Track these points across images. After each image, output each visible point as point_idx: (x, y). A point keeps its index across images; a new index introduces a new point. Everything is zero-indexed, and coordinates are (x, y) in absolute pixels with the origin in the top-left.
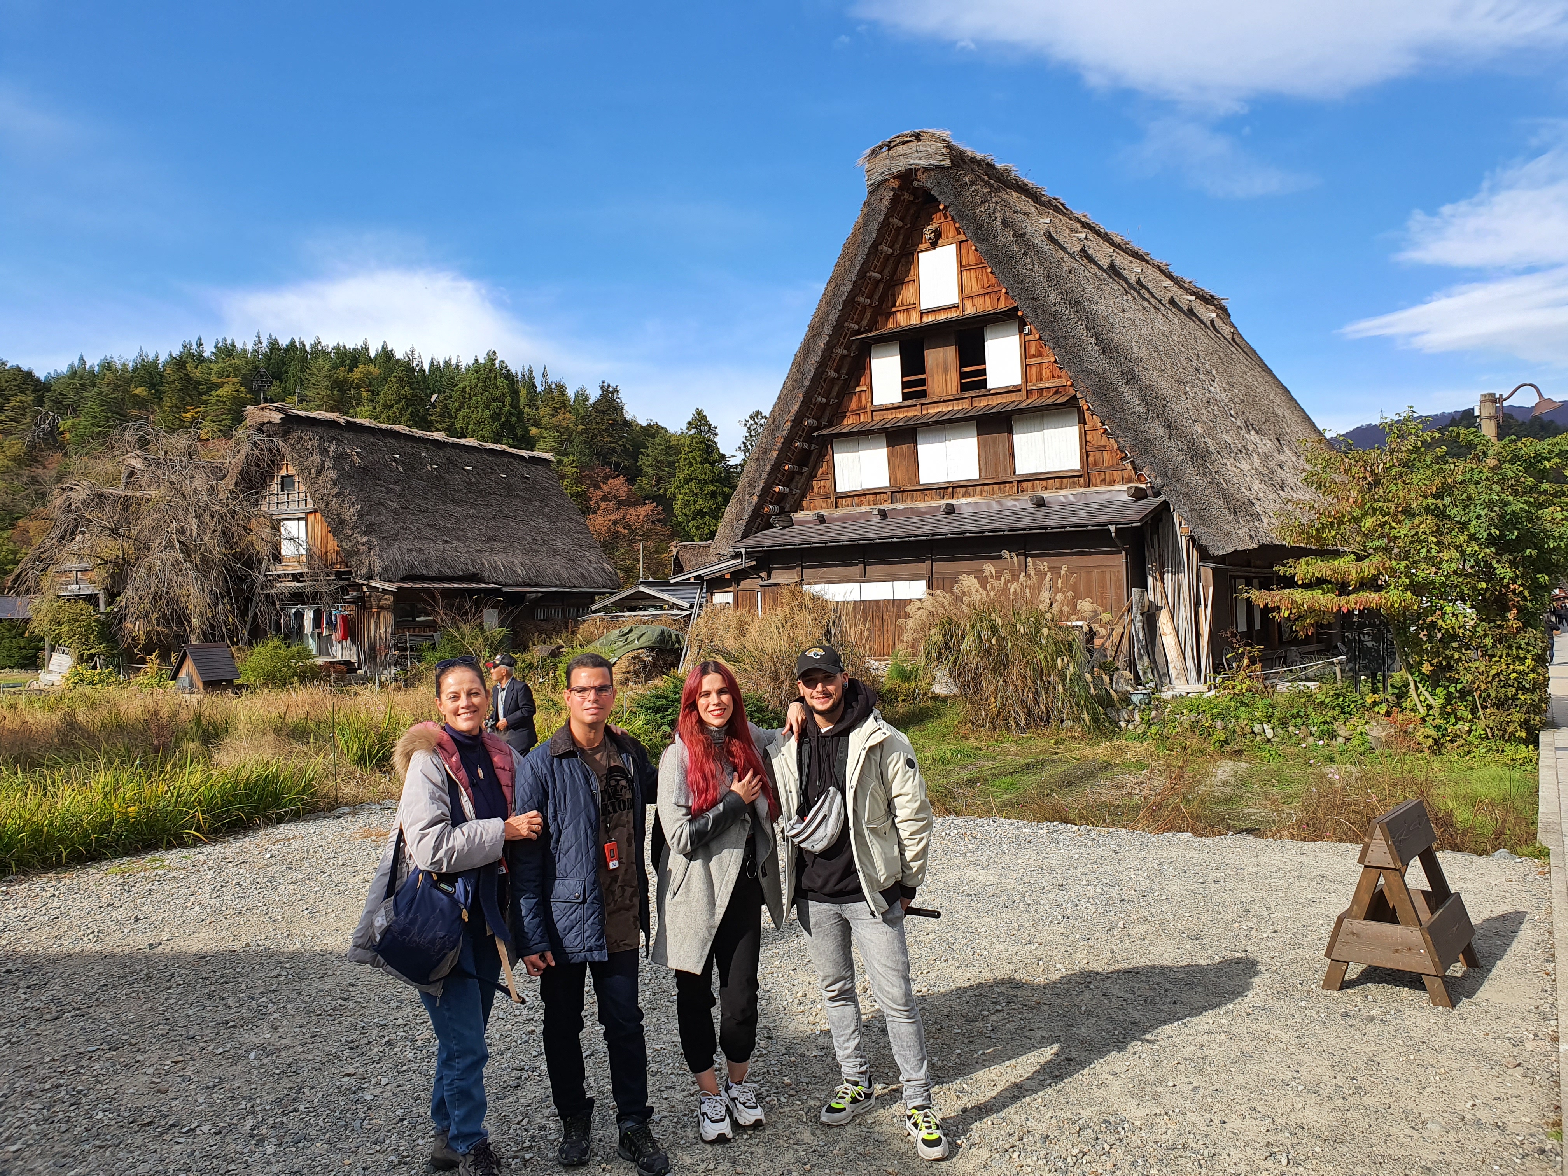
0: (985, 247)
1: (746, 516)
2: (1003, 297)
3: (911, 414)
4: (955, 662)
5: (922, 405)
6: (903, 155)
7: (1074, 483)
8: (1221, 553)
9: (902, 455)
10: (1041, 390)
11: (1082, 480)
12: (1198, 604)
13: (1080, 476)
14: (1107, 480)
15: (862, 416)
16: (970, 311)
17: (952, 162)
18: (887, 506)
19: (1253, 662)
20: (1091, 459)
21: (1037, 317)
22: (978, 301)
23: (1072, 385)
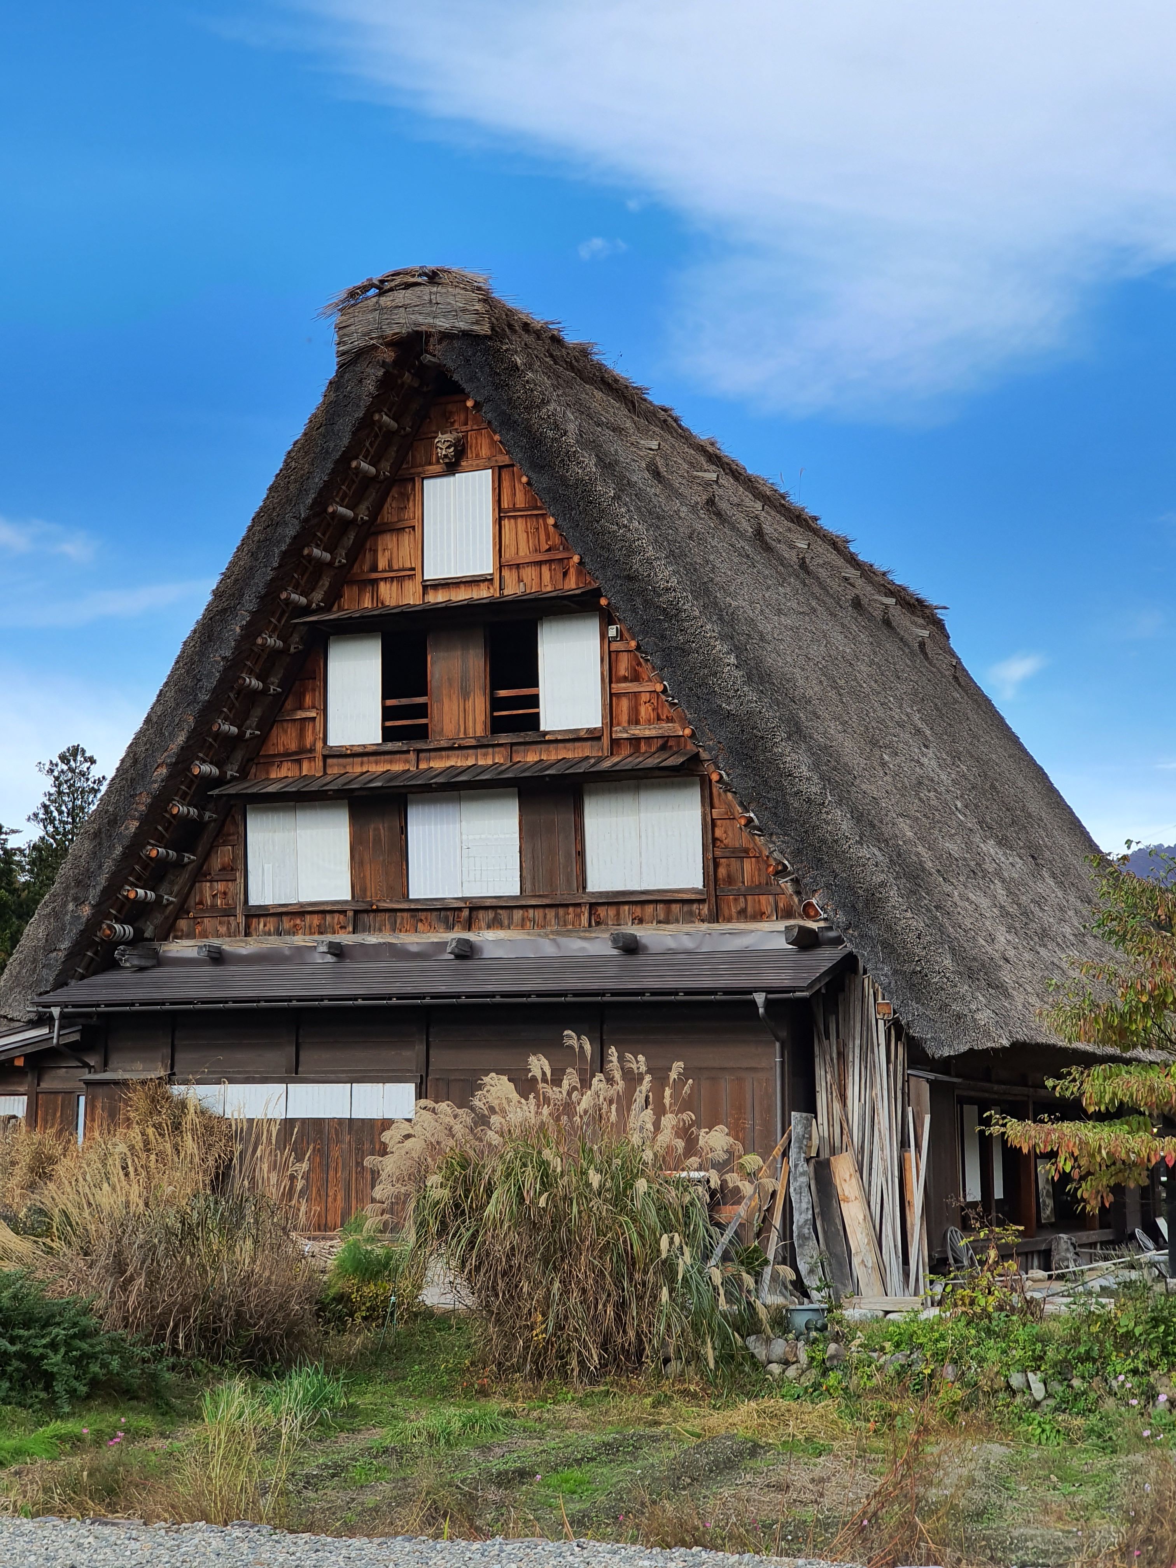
0: (543, 481)
1: (65, 945)
2: (572, 572)
3: (398, 767)
4: (471, 1243)
5: (419, 751)
6: (405, 307)
7: (691, 913)
8: (946, 1052)
9: (377, 840)
10: (635, 741)
11: (705, 909)
12: (904, 1144)
13: (702, 901)
14: (750, 910)
15: (305, 765)
16: (513, 589)
17: (493, 329)
18: (346, 938)
19: (1004, 1256)
20: (722, 872)
21: (634, 610)
22: (529, 574)
23: (693, 735)
